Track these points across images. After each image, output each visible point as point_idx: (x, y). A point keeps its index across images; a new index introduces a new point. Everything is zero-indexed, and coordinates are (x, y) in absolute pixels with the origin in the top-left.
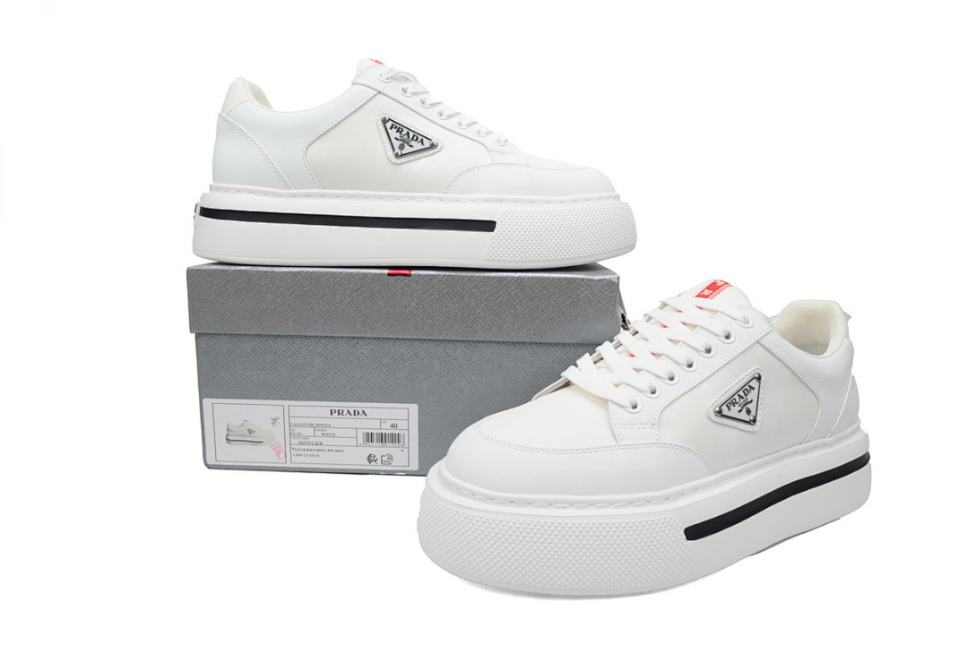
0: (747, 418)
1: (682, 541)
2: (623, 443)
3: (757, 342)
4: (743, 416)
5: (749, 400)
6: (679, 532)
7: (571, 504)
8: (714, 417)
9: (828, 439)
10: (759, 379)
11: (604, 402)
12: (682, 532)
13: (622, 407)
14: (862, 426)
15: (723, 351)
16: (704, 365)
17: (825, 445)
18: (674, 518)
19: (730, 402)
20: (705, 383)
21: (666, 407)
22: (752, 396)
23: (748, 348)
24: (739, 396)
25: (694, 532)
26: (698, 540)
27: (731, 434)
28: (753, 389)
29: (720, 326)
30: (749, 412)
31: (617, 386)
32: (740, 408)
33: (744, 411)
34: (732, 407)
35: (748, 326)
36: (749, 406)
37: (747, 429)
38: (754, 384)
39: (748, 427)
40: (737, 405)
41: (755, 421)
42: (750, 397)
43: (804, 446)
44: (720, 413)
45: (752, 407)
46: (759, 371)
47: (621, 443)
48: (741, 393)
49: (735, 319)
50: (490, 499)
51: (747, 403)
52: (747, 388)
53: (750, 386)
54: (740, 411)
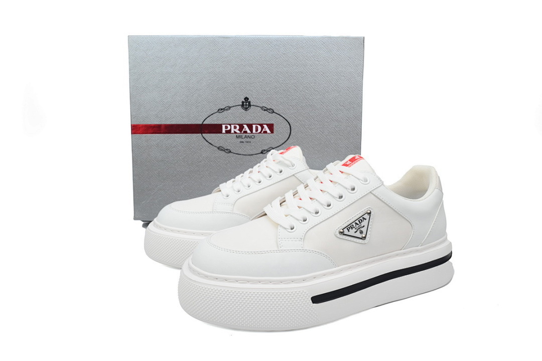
0: (360, 236)
1: (310, 304)
2: (281, 249)
3: (370, 192)
4: (358, 234)
5: (362, 226)
6: (308, 299)
7: (248, 281)
8: (339, 235)
9: (419, 248)
10: (369, 214)
11: (277, 225)
12: (310, 299)
13: (285, 228)
14: (448, 239)
15: (349, 197)
16: (337, 205)
17: (417, 251)
18: (305, 291)
19: (349, 227)
20: (335, 216)
21: (310, 229)
22: (365, 223)
23: (364, 196)
24: (356, 223)
25: (317, 299)
26: (319, 304)
27: (350, 245)
28: (365, 219)
29: (349, 183)
30: (361, 232)
31: (286, 216)
32: (356, 230)
33: (358, 232)
34: (350, 230)
35: (367, 183)
36: (361, 229)
37: (360, 242)
38: (366, 216)
39: (361, 241)
40: (354, 229)
41: (365, 237)
42: (363, 224)
43: (402, 251)
44: (342, 233)
45: (364, 230)
46: (370, 209)
47: (280, 249)
48: (357, 222)
49: (359, 179)
50: (206, 277)
51: (361, 227)
52: (361, 219)
53: (363, 218)
54: (355, 232)
